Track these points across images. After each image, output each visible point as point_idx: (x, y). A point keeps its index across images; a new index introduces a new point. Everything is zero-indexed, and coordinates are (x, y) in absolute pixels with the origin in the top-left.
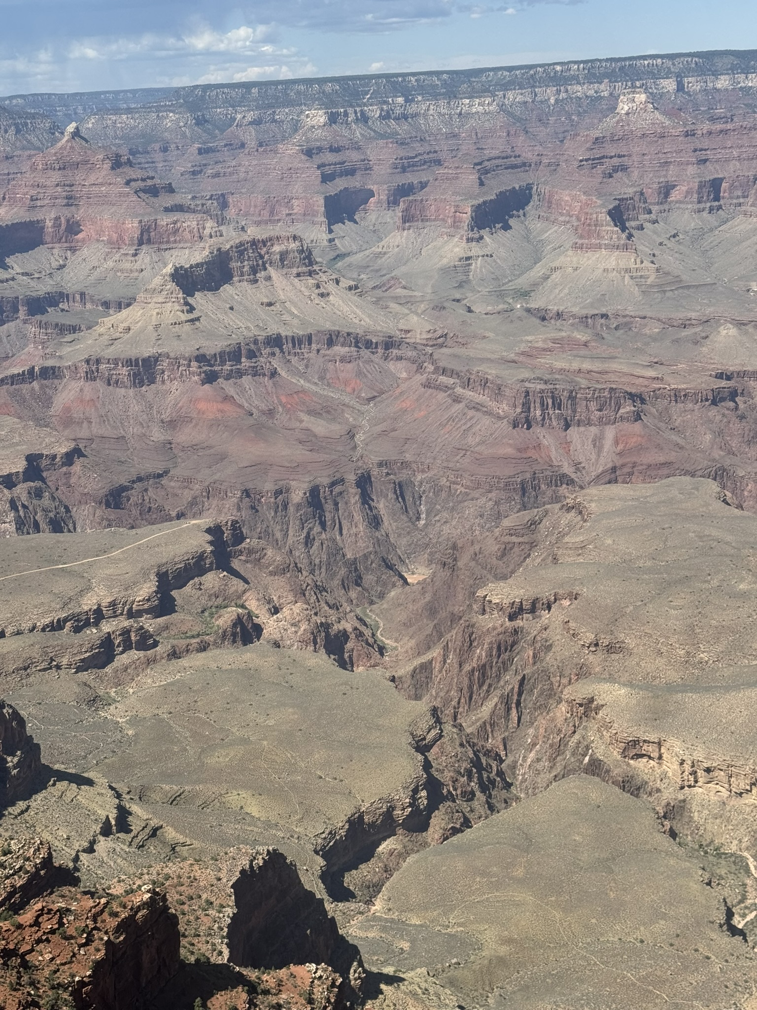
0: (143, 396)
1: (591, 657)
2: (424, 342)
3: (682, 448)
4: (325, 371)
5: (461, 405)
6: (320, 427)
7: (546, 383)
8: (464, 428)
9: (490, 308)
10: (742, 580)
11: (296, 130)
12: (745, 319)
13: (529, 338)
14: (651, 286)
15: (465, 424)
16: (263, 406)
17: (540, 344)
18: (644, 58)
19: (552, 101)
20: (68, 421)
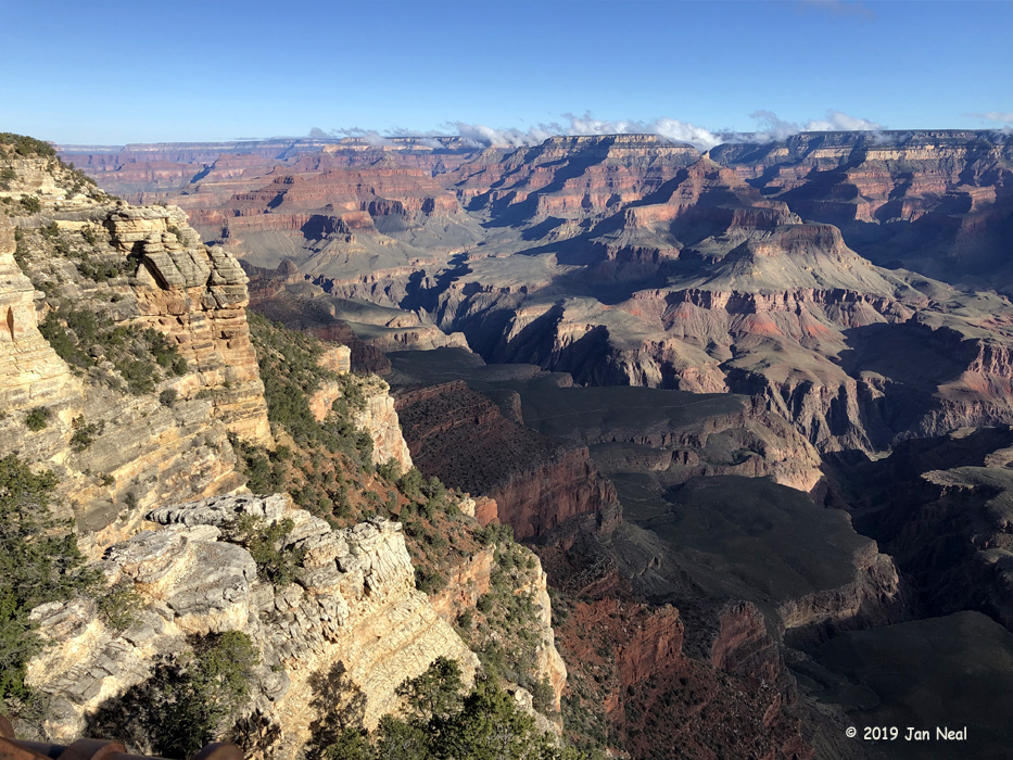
0: (717, 314)
2: (912, 305)
4: (838, 314)
7: (1001, 343)
16: (793, 331)
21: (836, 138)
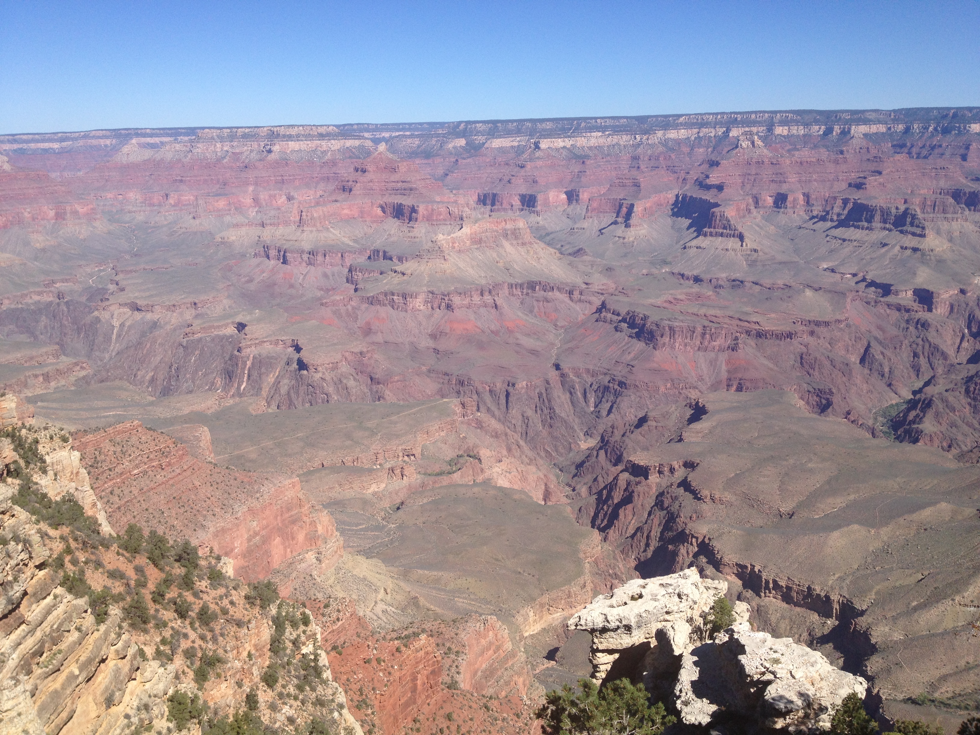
0: (415, 317)
1: (704, 506)
2: (600, 291)
3: (772, 370)
4: (533, 307)
5: (623, 334)
6: (529, 342)
7: (682, 321)
8: (625, 348)
9: (645, 271)
10: (810, 460)
11: (523, 152)
12: (816, 286)
13: (671, 292)
14: (755, 261)
15: (624, 346)
16: (493, 327)
17: (679, 297)
18: (756, 112)
19: (693, 138)
20: (368, 331)
21: (510, 126)
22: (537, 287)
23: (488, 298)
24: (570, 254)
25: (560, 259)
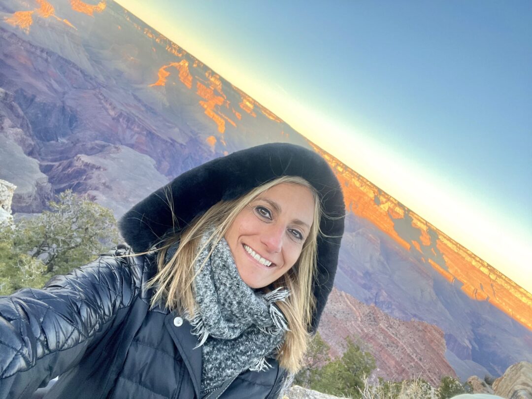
22: (72, 65)
23: (44, 55)
24: (94, 60)
25: (88, 59)
